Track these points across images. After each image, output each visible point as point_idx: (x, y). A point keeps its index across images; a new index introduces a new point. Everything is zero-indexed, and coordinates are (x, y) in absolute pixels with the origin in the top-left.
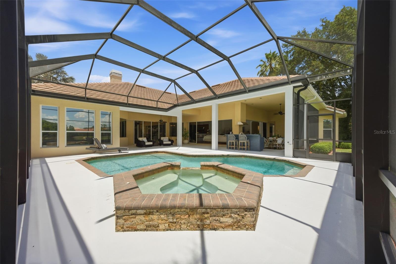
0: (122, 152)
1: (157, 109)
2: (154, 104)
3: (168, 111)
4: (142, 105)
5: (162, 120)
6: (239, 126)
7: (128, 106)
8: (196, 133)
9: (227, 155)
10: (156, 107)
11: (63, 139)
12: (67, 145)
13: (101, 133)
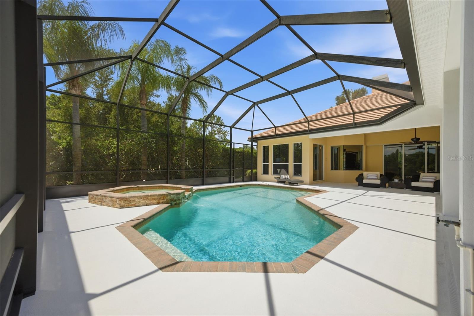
0: (299, 185)
2: (349, 120)
3: (382, 123)
4: (328, 127)
7: (309, 132)
10: (352, 123)
11: (271, 169)
12: (273, 174)
13: (294, 165)
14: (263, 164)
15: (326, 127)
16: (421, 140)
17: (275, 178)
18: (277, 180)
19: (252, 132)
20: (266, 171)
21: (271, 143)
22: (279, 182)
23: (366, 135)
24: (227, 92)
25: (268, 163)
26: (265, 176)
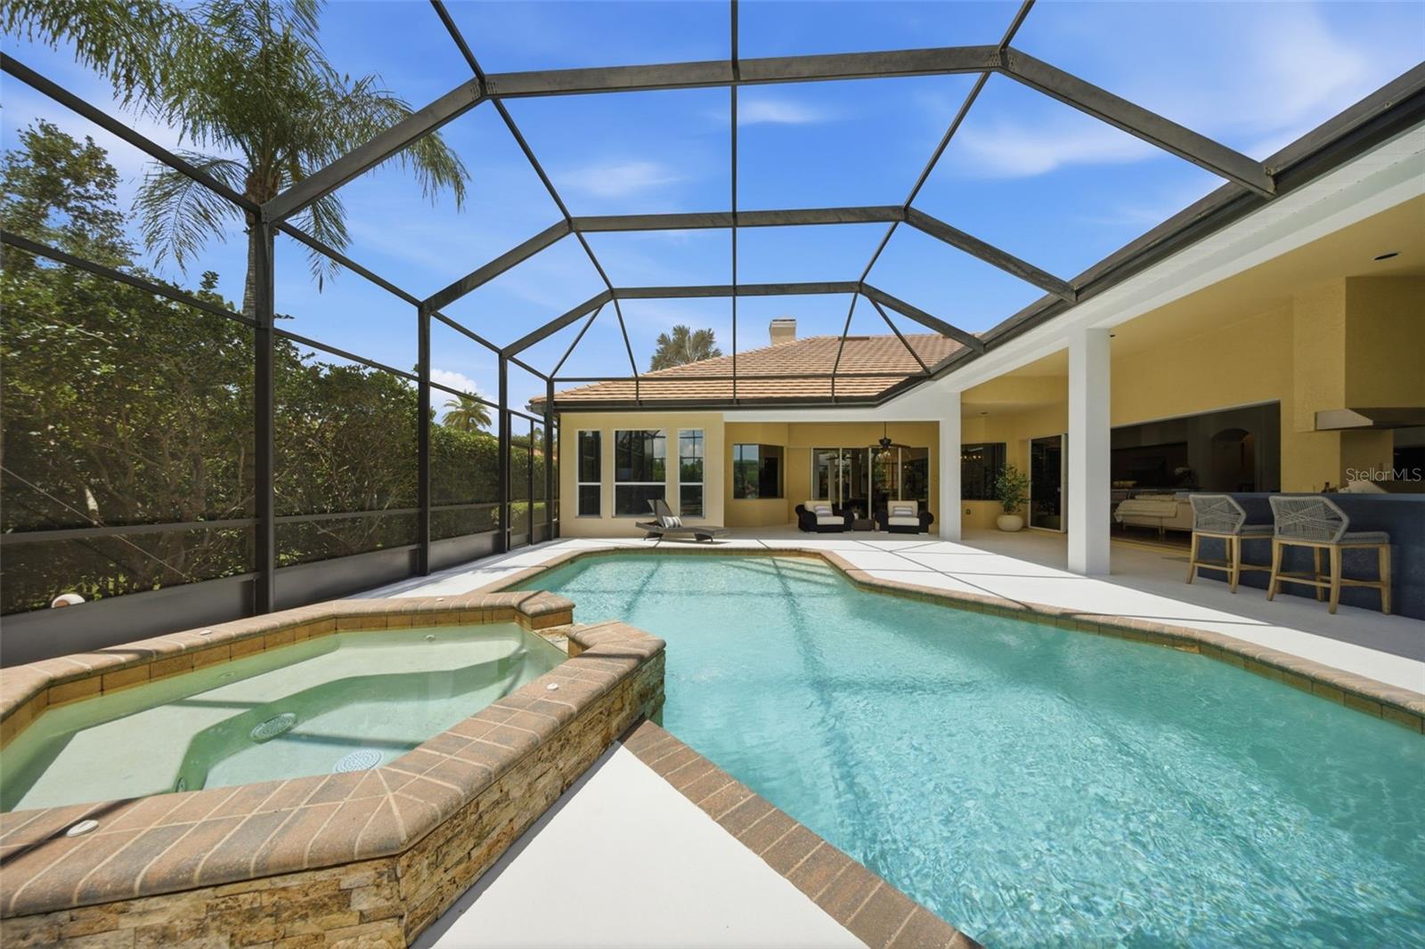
0: (710, 540)
1: (834, 404)
2: (821, 389)
3: (880, 404)
5: (890, 441)
6: (1342, 435)
7: (737, 405)
8: (1060, 486)
9: (1057, 612)
10: (830, 395)
11: (608, 500)
12: (617, 513)
13: (682, 487)
14: (580, 487)
15: (767, 398)
16: (892, 442)
17: (638, 525)
18: (646, 532)
19: (550, 382)
20: (590, 505)
21: (609, 426)
22: (652, 535)
23: (791, 426)
24: (568, 219)
25: (599, 480)
26: (590, 522)
